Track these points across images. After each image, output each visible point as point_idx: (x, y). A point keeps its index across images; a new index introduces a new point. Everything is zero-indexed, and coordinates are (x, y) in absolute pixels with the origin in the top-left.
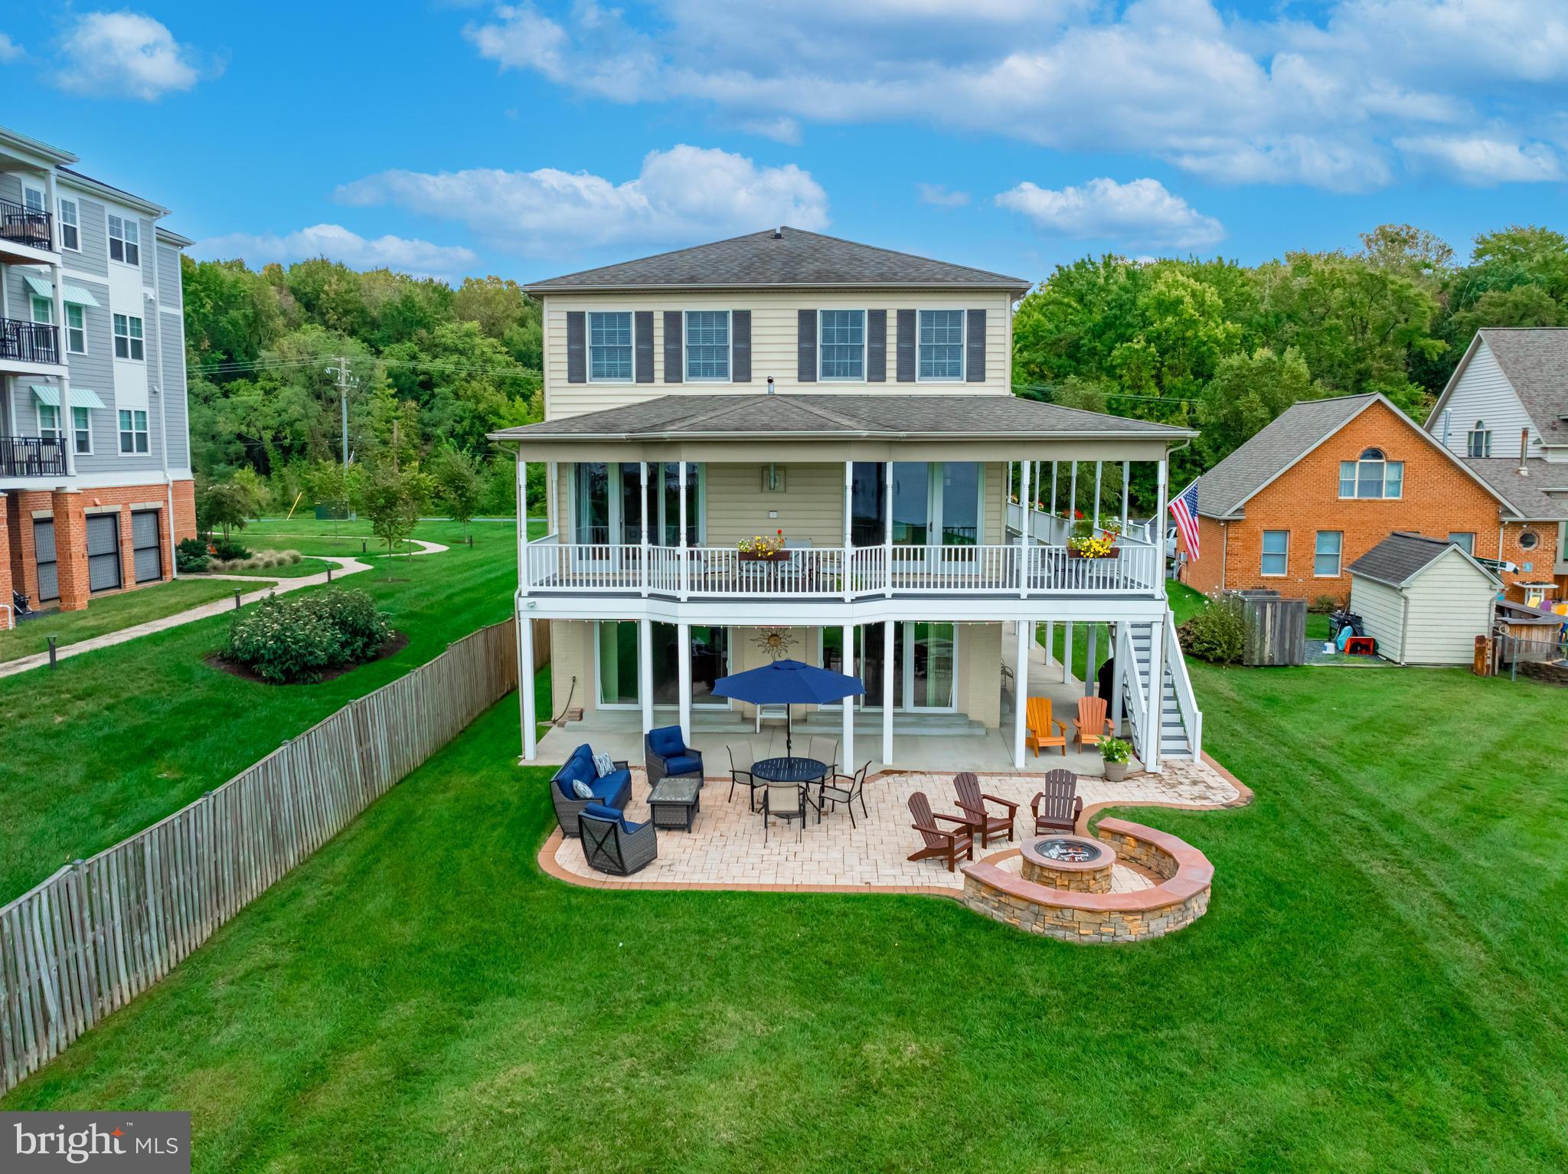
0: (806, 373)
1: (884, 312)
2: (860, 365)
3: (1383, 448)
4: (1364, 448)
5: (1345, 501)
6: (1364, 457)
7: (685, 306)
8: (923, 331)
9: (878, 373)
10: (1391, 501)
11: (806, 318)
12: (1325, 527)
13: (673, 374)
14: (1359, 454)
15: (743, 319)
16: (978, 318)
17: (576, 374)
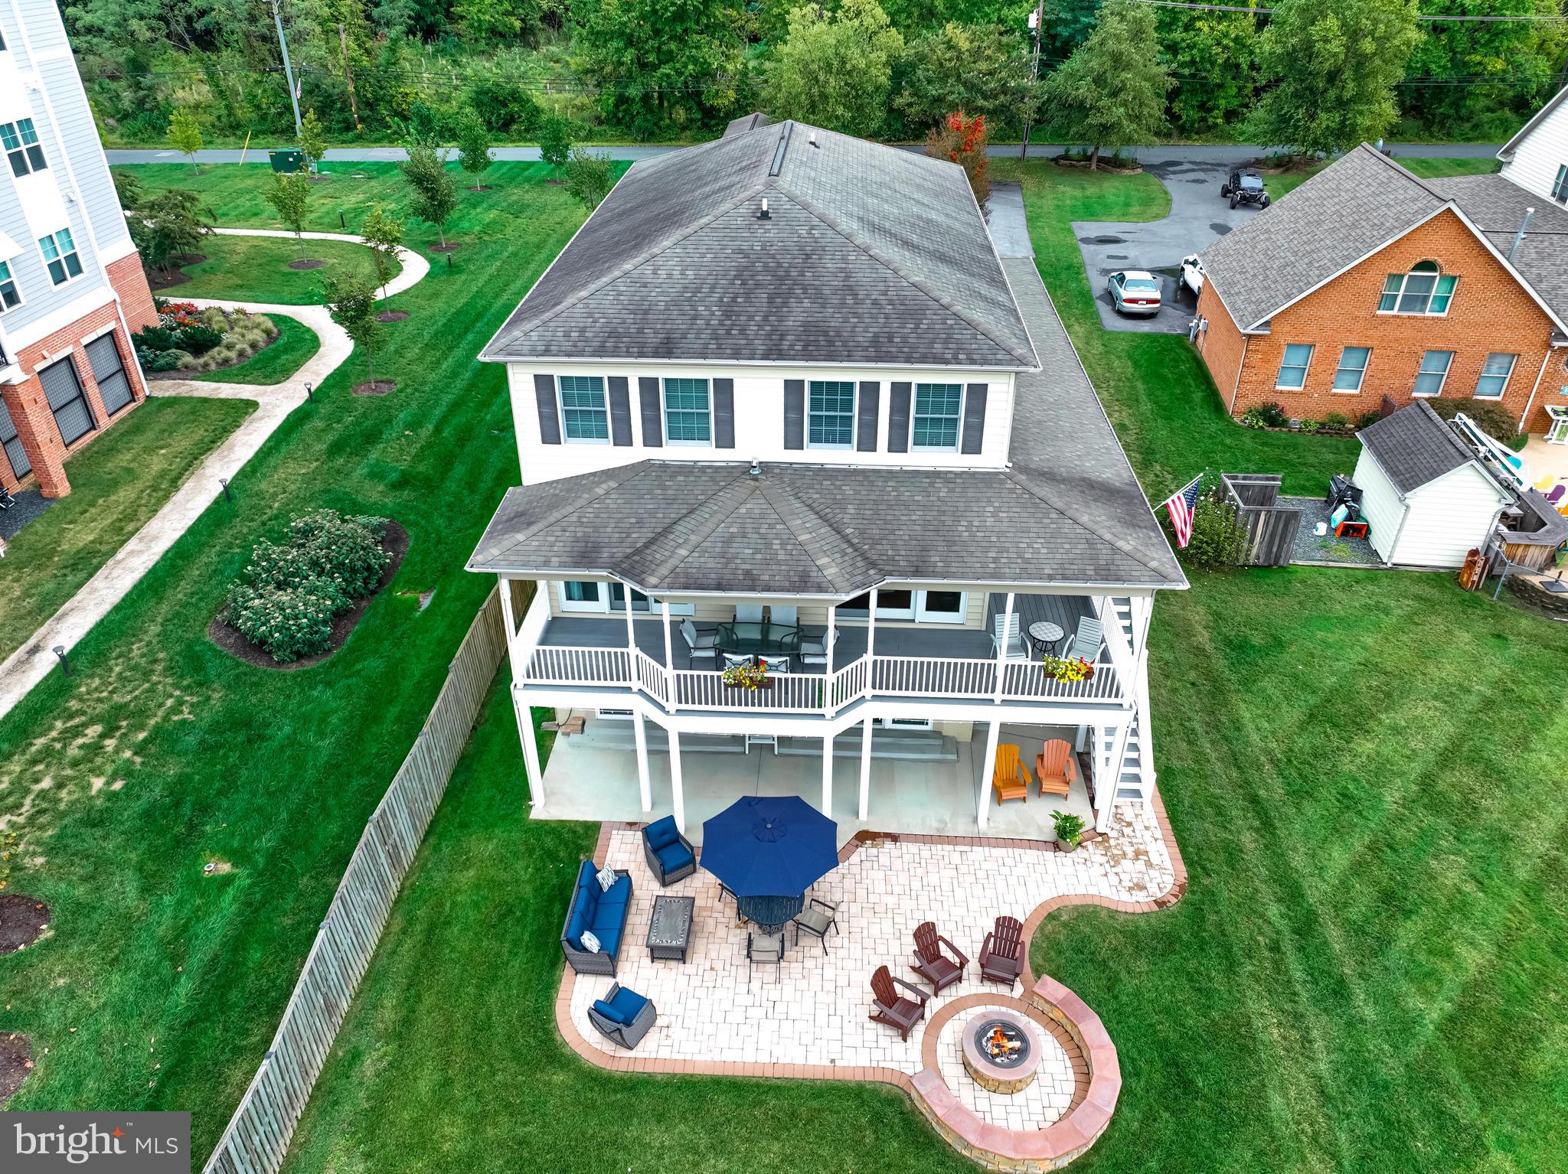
0: (793, 441)
1: (878, 384)
2: (850, 433)
3: (1440, 260)
4: (1418, 260)
5: (1383, 316)
6: (1415, 269)
7: (663, 371)
8: (918, 403)
9: (868, 444)
10: (1433, 318)
11: (793, 388)
12: (1354, 343)
13: (652, 439)
14: (1411, 266)
15: (725, 387)
16: (979, 393)
17: (550, 436)
